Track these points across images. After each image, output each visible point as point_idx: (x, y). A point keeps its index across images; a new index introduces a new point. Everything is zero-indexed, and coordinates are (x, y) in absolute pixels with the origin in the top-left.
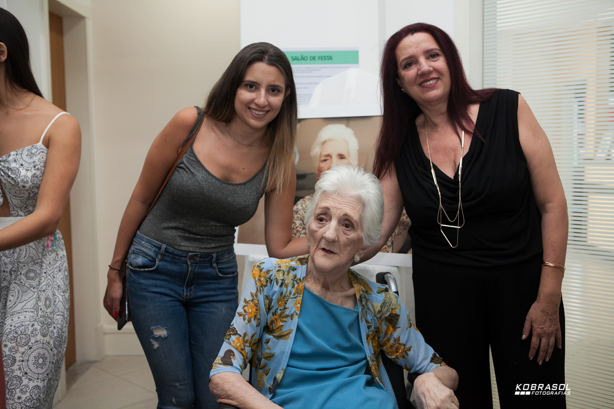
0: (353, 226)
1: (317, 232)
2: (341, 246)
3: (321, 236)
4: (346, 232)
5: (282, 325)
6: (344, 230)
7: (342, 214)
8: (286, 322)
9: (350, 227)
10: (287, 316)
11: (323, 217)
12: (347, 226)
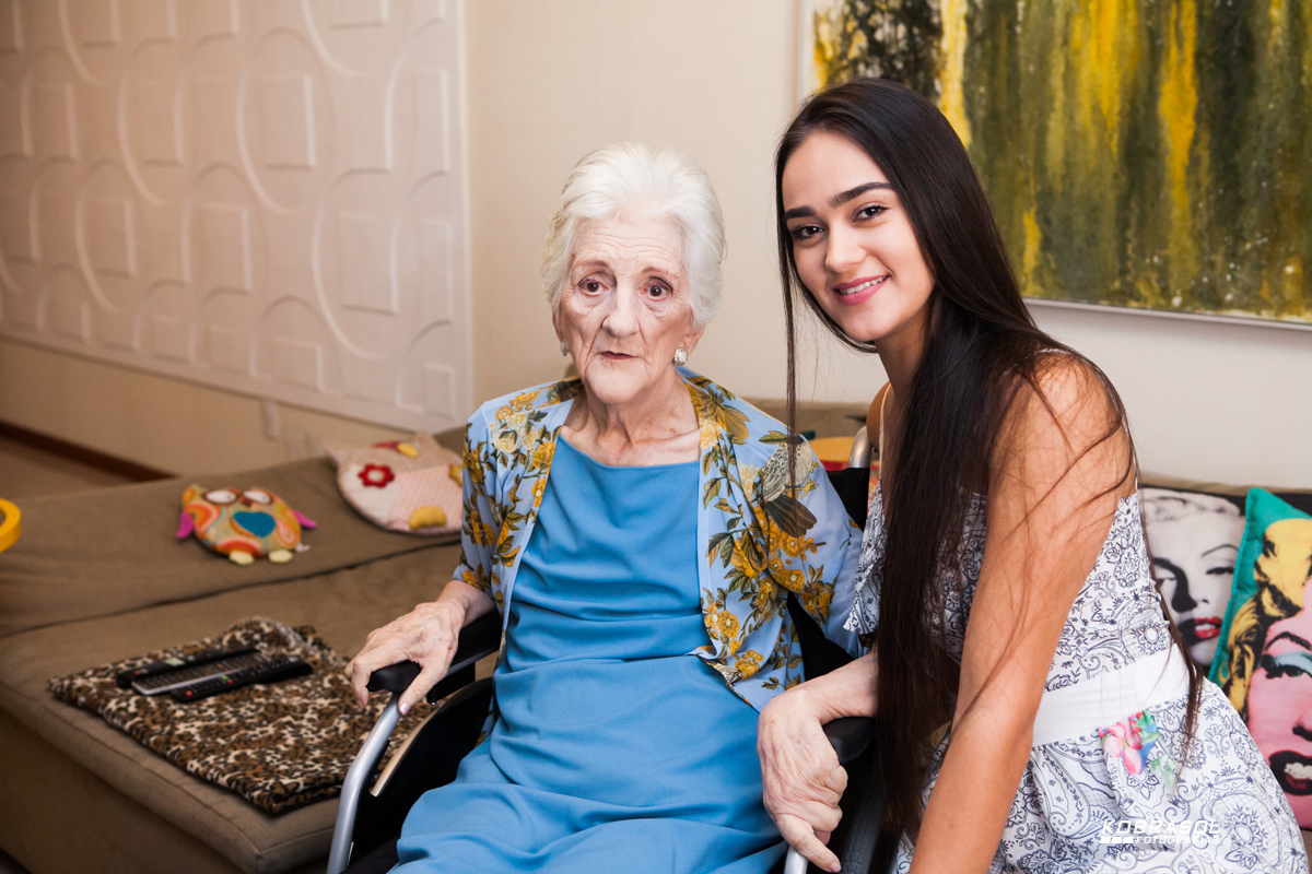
0: (670, 289)
1: (585, 316)
2: (647, 340)
3: (598, 326)
4: (654, 304)
5: (512, 537)
6: (650, 303)
7: (640, 269)
8: (518, 529)
9: (664, 291)
10: (518, 517)
11: (597, 279)
12: (655, 293)
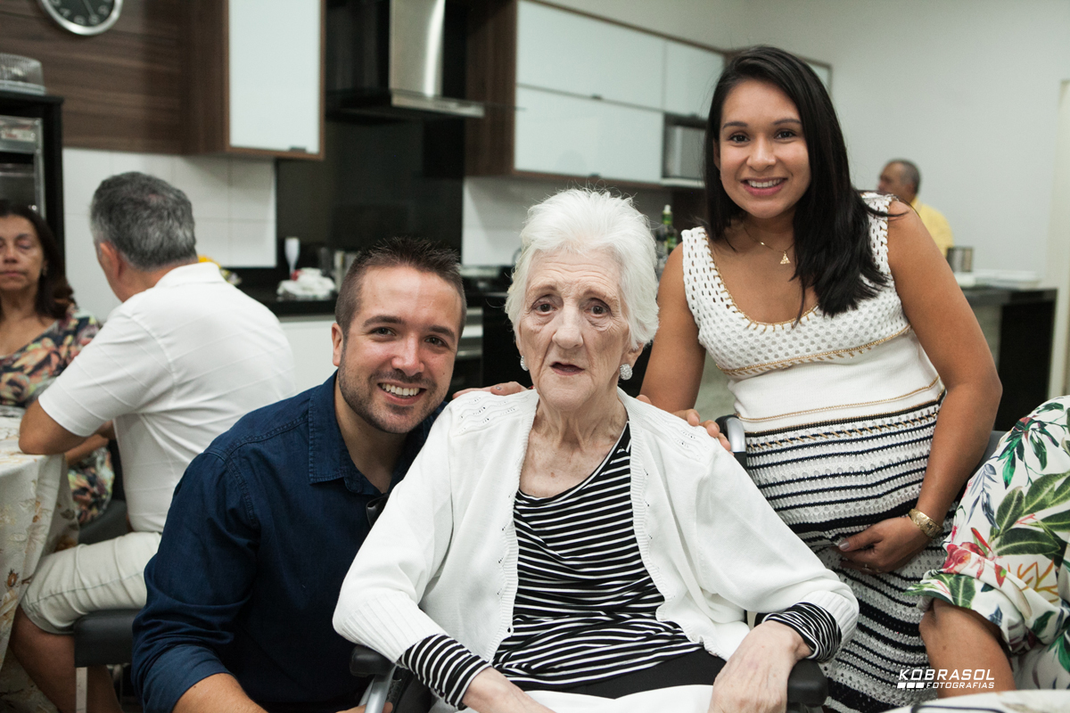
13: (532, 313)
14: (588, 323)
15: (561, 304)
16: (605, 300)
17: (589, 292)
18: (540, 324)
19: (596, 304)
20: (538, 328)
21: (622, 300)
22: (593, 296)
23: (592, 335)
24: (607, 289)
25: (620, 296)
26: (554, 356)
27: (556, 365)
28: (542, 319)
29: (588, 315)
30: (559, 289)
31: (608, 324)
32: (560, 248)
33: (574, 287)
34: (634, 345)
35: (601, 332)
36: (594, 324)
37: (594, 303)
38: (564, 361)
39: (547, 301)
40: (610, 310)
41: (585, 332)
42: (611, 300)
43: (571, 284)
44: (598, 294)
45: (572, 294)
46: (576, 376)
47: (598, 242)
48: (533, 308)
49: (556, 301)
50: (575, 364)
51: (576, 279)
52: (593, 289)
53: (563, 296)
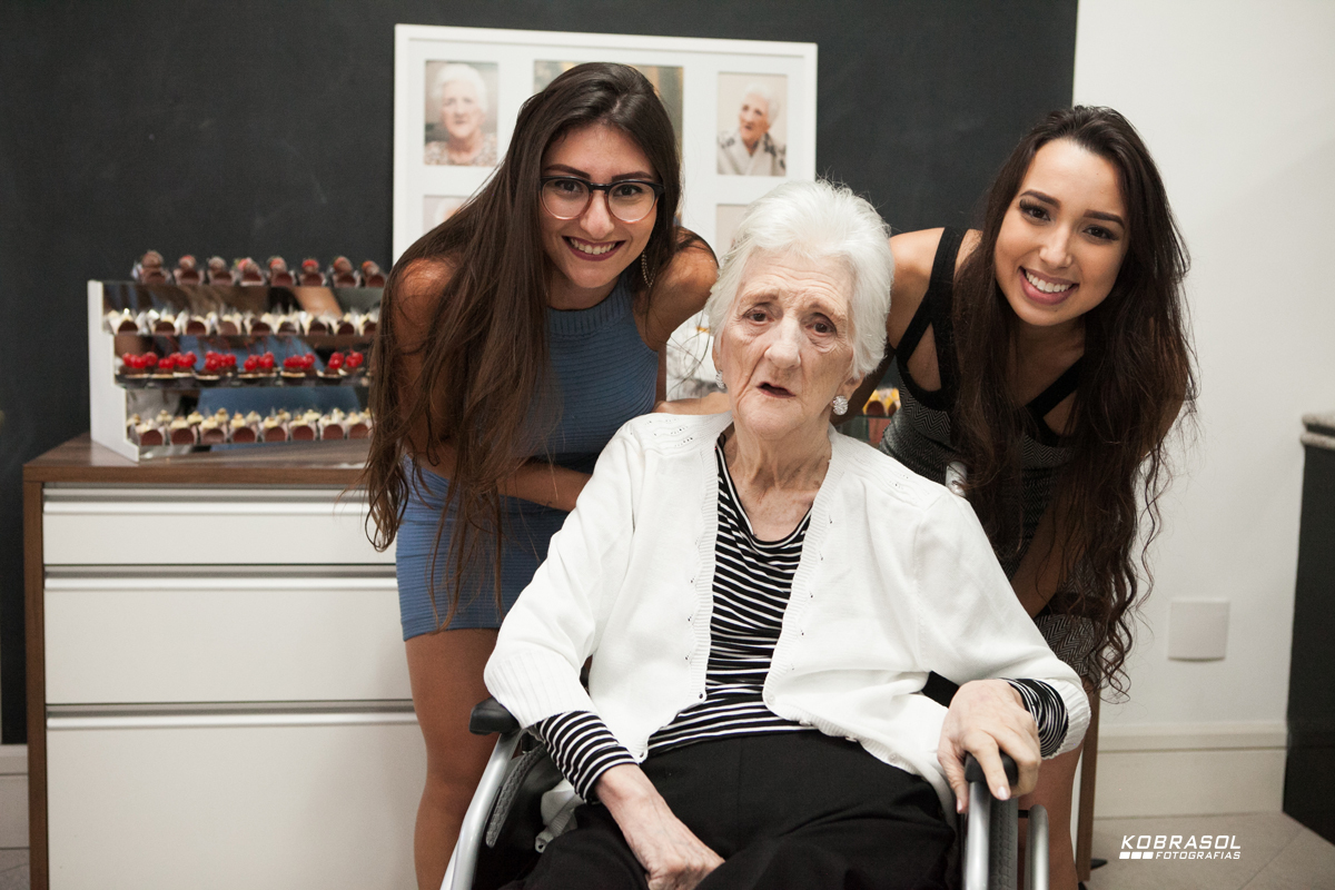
13: (743, 322)
14: (808, 341)
15: (780, 315)
16: (831, 318)
17: (816, 305)
18: (752, 335)
19: (820, 321)
20: (748, 339)
21: (850, 319)
22: (819, 310)
23: (812, 355)
24: (836, 305)
25: (849, 315)
26: (762, 375)
27: (765, 386)
28: (755, 329)
29: (809, 332)
30: (781, 299)
31: (831, 345)
32: (787, 248)
33: (799, 298)
34: (856, 374)
35: (822, 353)
36: (815, 343)
37: (818, 320)
38: (773, 383)
39: (763, 311)
40: (835, 330)
41: (804, 351)
42: (839, 319)
43: (796, 293)
44: (825, 309)
45: (796, 304)
46: (784, 400)
47: (832, 247)
48: (746, 316)
49: (775, 312)
50: (786, 387)
51: (803, 288)
52: (820, 303)
53: (783, 306)
